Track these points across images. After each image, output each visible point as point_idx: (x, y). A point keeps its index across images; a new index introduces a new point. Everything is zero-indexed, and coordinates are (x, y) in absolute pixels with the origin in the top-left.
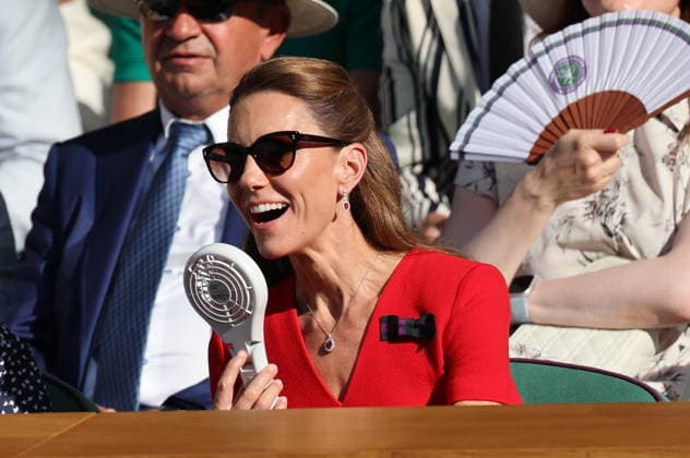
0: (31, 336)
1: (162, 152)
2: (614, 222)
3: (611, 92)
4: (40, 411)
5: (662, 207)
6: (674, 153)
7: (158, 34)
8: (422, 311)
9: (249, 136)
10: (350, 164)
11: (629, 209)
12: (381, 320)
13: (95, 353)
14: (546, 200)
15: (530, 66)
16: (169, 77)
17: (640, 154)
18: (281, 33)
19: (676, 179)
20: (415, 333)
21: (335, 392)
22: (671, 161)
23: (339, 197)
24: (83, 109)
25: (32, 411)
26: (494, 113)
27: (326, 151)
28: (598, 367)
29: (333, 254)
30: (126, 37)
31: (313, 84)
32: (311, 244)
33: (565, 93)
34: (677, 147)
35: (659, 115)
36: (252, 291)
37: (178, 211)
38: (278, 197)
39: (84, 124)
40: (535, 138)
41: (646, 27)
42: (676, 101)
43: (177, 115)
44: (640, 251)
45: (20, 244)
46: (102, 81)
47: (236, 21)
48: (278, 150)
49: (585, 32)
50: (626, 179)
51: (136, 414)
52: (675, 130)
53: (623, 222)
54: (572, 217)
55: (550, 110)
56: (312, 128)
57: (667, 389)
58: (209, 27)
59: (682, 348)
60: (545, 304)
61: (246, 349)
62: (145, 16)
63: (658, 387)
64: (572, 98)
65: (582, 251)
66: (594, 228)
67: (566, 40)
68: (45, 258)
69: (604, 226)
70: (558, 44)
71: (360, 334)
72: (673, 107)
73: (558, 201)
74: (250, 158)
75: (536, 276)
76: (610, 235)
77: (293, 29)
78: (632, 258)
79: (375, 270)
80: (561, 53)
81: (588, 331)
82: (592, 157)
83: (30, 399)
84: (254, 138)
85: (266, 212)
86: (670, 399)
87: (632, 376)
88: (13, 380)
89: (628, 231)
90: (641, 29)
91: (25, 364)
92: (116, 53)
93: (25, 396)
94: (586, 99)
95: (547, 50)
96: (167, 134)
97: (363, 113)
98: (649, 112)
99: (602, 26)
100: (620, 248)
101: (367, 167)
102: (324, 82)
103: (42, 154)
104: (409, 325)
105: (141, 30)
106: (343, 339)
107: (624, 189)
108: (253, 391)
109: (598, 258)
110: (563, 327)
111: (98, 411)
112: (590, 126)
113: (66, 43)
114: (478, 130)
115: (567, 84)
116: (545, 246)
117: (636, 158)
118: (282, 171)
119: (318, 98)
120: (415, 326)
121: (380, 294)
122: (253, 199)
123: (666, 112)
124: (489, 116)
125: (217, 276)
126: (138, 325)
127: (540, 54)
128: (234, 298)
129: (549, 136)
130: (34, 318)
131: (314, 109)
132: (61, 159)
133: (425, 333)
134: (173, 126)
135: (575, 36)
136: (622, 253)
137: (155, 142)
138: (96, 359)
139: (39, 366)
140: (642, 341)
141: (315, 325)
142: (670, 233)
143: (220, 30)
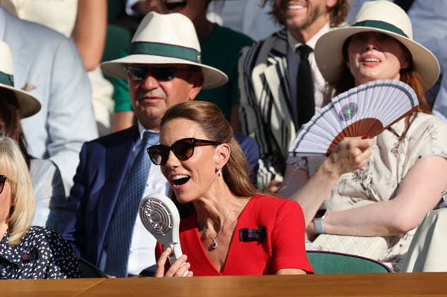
0: (73, 239)
1: (140, 146)
2: (366, 183)
3: (368, 119)
4: (77, 277)
5: (391, 175)
6: (397, 147)
7: (137, 87)
8: (259, 225)
9: (170, 141)
10: (221, 154)
11: (375, 176)
12: (239, 231)
13: (105, 248)
14: (335, 174)
15: (330, 109)
16: (143, 108)
17: (380, 148)
18: (199, 86)
19: (398, 161)
20: (257, 236)
21: (218, 268)
22: (395, 151)
23: (217, 171)
24: (99, 125)
25: (73, 277)
26: (311, 132)
27: (209, 147)
28: (359, 255)
29: (214, 199)
30: (121, 89)
31: (202, 114)
32: (203, 195)
33: (346, 121)
34: (398, 145)
35: (389, 128)
36: (171, 216)
37: (147, 176)
38: (185, 172)
39: (100, 132)
40: (330, 143)
41: (387, 87)
42: (397, 121)
43: (146, 127)
44: (380, 197)
45: (67, 194)
46: (109, 111)
47: (177, 80)
48: (185, 148)
49: (358, 91)
50: (373, 160)
51: (126, 279)
52: (398, 136)
53: (371, 182)
54: (346, 180)
55: (338, 129)
56: (202, 136)
57: (394, 266)
58: (162, 83)
59: (401, 246)
60: (332, 224)
61: (170, 247)
62: (131, 78)
63: (389, 265)
64: (350, 122)
65: (351, 197)
66: (357, 186)
67: (349, 96)
68: (80, 200)
69: (362, 185)
70: (345, 98)
71: (229, 239)
72: (396, 124)
73: (340, 174)
74: (171, 152)
75: (328, 210)
76: (365, 189)
77: (206, 84)
78: (376, 201)
79: (236, 206)
80: (346, 102)
81: (353, 237)
82: (357, 151)
83: (72, 271)
84: (173, 142)
85: (180, 179)
86: (395, 271)
87: (376, 259)
88: (64, 262)
89: (374, 187)
90: (385, 88)
91: (70, 254)
92: (116, 97)
93: (69, 271)
94: (356, 123)
95: (339, 101)
96: (142, 137)
97: (227, 128)
98: (384, 127)
99: (367, 88)
100: (370, 195)
101: (231, 155)
102: (208, 113)
103: (79, 148)
104: (253, 233)
105: (128, 86)
106: (221, 242)
107: (372, 166)
108: (174, 268)
109: (359, 201)
110: (341, 235)
111: (107, 277)
112: (356, 135)
113: (91, 92)
114: (303, 141)
115: (348, 117)
116: (332, 195)
117: (378, 150)
118: (187, 158)
119: (204, 121)
120: (257, 233)
121: (238, 218)
122: (173, 173)
123: (393, 127)
124: (309, 134)
125: (155, 210)
126: (127, 234)
127: (336, 102)
128: (163, 220)
129: (336, 141)
130: (74, 230)
131: (203, 127)
132: (88, 150)
133: (262, 236)
134: (145, 133)
135: (354, 93)
136: (371, 198)
137: (135, 141)
138: (106, 251)
139: (77, 255)
140: (381, 242)
141: (207, 235)
142: (395, 188)
143: (168, 85)
